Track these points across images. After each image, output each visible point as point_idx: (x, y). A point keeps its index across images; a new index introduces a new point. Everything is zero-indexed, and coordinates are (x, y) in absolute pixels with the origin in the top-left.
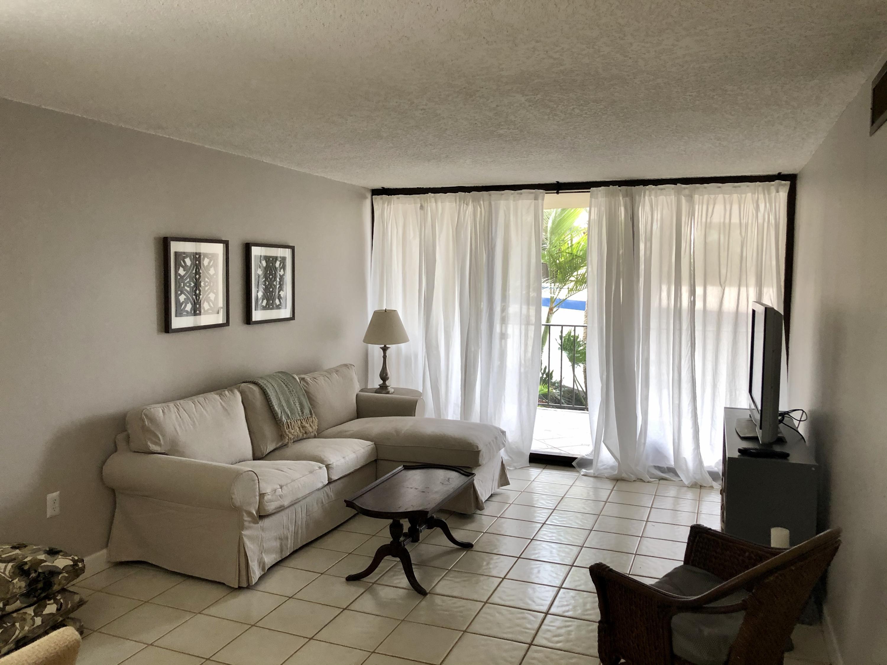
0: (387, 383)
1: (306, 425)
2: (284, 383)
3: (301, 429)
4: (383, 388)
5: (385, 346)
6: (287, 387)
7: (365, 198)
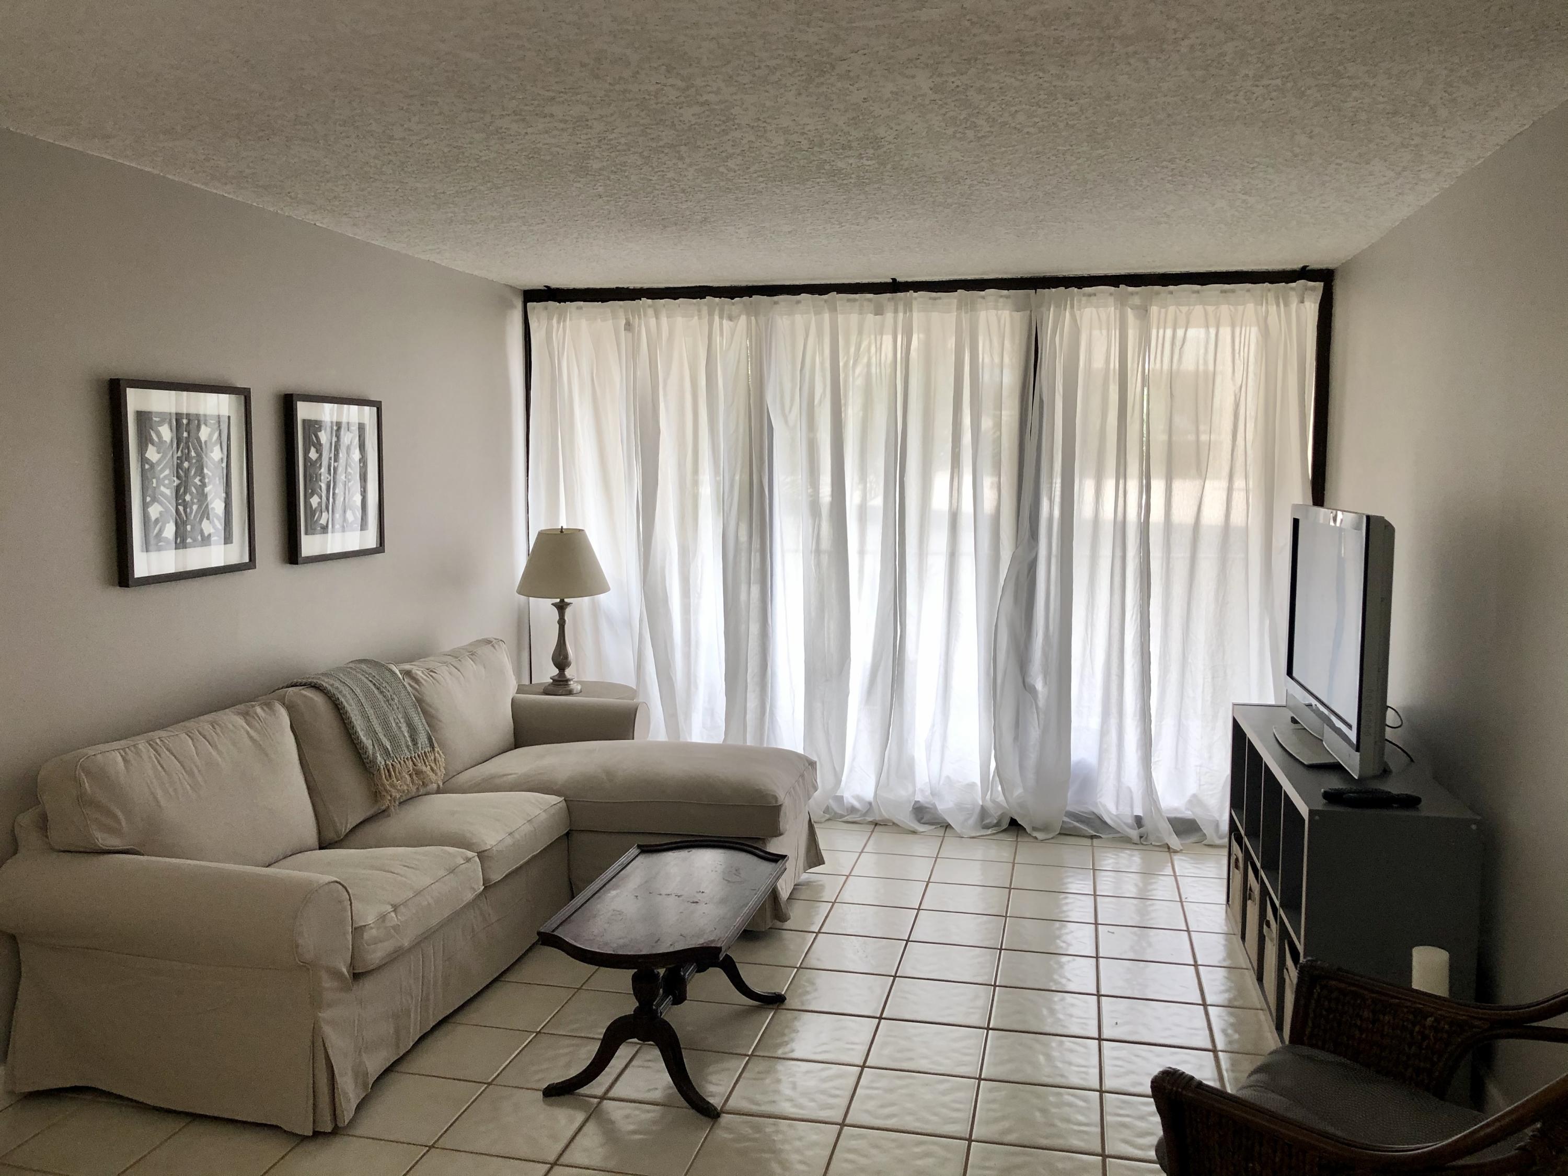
0: (568, 673)
1: (424, 768)
2: (374, 684)
3: (414, 777)
4: (560, 684)
5: (562, 601)
6: (382, 692)
7: (512, 306)
